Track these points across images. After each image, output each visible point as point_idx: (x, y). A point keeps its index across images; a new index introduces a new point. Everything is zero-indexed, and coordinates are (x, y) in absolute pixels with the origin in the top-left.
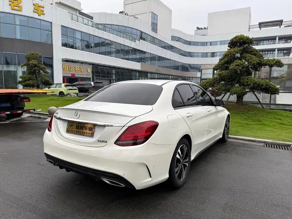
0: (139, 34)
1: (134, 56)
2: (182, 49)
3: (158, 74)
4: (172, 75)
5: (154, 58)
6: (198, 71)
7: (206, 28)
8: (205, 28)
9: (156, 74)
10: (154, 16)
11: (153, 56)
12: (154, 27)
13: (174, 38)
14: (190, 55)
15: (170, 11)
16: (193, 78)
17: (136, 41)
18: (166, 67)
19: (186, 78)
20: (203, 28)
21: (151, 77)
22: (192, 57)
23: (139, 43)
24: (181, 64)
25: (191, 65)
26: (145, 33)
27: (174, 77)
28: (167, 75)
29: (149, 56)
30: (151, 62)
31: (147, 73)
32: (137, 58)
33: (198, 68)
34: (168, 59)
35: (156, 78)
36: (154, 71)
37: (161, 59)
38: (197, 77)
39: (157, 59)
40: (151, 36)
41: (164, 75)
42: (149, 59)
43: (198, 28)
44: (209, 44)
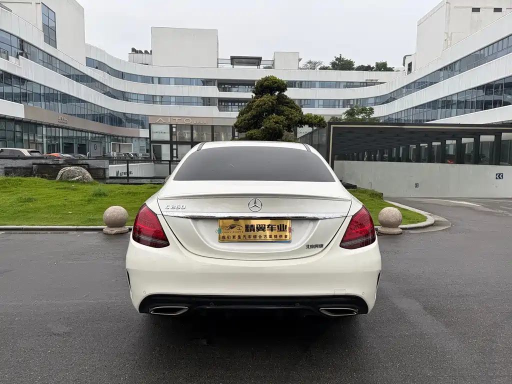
0: (16, 43)
1: (8, 89)
2: (108, 85)
3: (62, 128)
4: (92, 132)
5: (53, 97)
6: (141, 127)
7: (150, 53)
8: (146, 52)
9: (61, 130)
10: (48, 13)
11: (51, 92)
12: (50, 34)
13: (90, 62)
14: (123, 96)
15: (80, 10)
16: (132, 138)
17: (10, 57)
18: (79, 116)
19: (119, 138)
20: (144, 52)
21: (49, 134)
22: (127, 101)
23: (17, 63)
24: (109, 112)
25: (127, 115)
26: (30, 44)
27: (97, 135)
28: (82, 131)
29: (42, 92)
30: (47, 103)
31: (41, 125)
32: (15, 94)
33: (141, 122)
34: (84, 101)
35: (61, 135)
36: (56, 123)
37: (66, 98)
38: (139, 138)
39: (59, 99)
40: (43, 51)
41: (76, 130)
42: (42, 98)
43: (133, 50)
44: (156, 80)
